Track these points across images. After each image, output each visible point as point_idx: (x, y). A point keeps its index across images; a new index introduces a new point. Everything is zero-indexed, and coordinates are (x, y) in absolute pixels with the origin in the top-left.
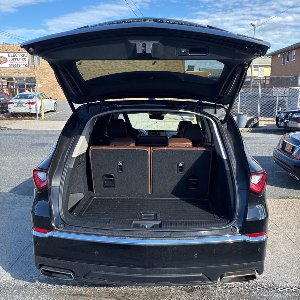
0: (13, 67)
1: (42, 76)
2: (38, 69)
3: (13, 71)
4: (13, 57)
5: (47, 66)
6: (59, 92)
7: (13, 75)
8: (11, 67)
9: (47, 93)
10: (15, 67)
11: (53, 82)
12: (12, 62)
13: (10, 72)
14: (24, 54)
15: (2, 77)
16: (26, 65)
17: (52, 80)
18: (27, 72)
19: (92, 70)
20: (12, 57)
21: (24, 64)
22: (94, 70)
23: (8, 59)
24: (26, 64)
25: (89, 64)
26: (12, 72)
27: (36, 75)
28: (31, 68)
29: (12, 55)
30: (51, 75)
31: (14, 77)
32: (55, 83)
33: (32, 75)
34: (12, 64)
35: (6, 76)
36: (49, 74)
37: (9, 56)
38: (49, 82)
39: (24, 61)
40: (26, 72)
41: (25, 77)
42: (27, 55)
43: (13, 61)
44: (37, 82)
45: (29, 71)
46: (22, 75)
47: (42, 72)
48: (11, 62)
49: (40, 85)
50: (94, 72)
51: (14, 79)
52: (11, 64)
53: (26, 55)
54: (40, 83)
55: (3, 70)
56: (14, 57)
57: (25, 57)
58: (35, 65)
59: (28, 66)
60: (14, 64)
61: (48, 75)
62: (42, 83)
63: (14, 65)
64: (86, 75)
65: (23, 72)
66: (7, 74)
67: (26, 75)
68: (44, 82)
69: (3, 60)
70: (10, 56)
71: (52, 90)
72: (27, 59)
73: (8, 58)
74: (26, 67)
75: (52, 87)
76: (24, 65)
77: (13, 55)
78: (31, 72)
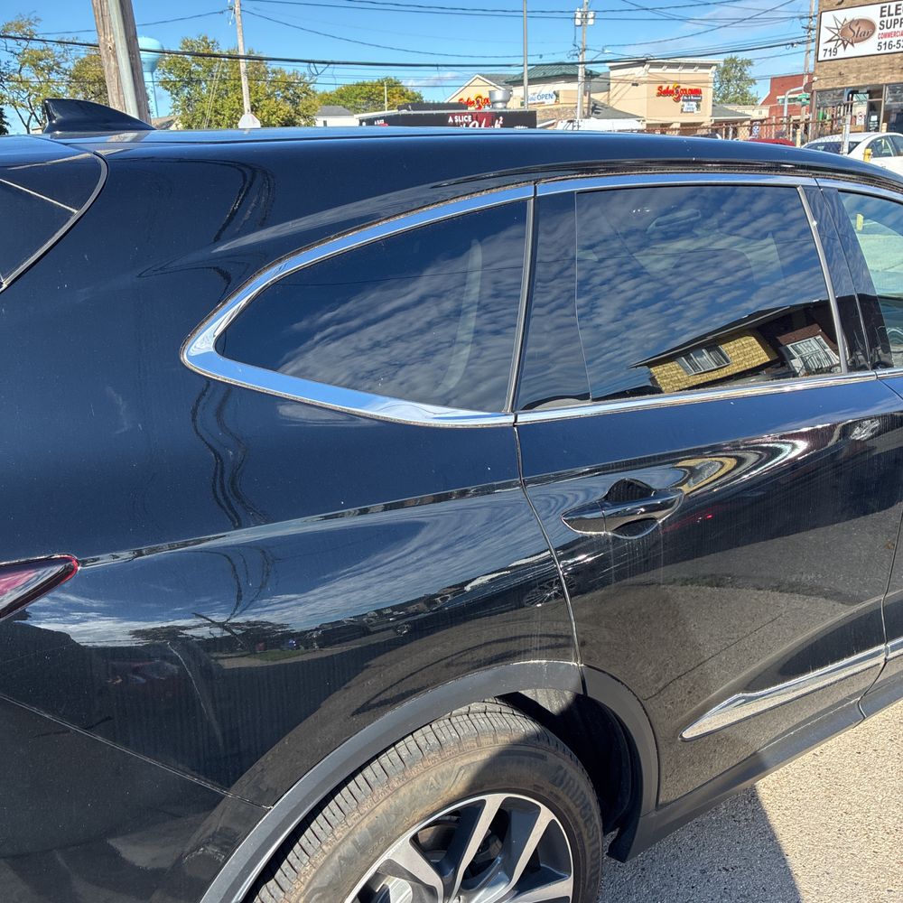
0: (888, 51)
3: (887, 66)
4: (894, 17)
7: (885, 79)
8: (883, 51)
10: (894, 50)
12: (889, 35)
13: (875, 67)
15: (848, 88)
20: (890, 18)
23: (878, 26)
26: (883, 67)
29: (893, 11)
31: (886, 85)
34: (888, 40)
35: (860, 84)
37: (881, 16)
43: (892, 30)
48: (886, 35)
51: (886, 92)
52: (883, 41)
55: (856, 65)
56: (896, 14)
60: (895, 40)
63: (894, 43)
66: (866, 78)
69: (861, 30)
70: (886, 13)
73: (877, 20)
77: (897, 9)
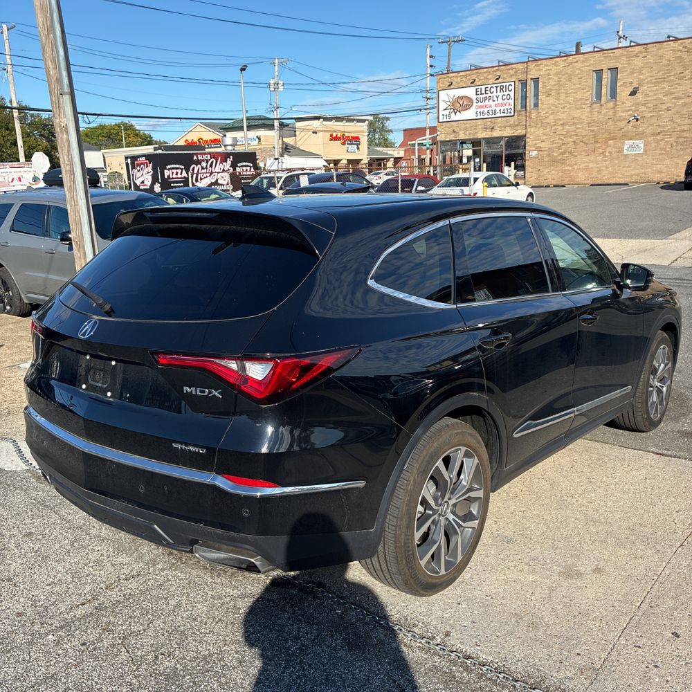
0: (482, 117)
1: (541, 131)
2: (533, 116)
3: (482, 126)
4: (484, 95)
5: (554, 108)
6: (575, 167)
7: (482, 135)
8: (479, 117)
9: (547, 170)
10: (486, 116)
11: (563, 144)
12: (482, 107)
13: (475, 127)
14: (508, 84)
15: (459, 140)
16: (509, 111)
17: (561, 139)
18: (510, 126)
19: (664, 106)
20: (482, 96)
21: (505, 108)
22: (669, 105)
23: (475, 101)
24: (509, 107)
25: (657, 90)
26: (480, 127)
27: (529, 130)
28: (518, 115)
29: (483, 92)
30: (560, 128)
31: (483, 139)
32: (569, 145)
33: (520, 132)
34: (482, 110)
35: (467, 138)
36: (556, 127)
37: (477, 94)
38: (555, 145)
39: (506, 101)
40: (507, 125)
41: (505, 137)
42: (512, 87)
43: (483, 103)
44: (529, 146)
45: (514, 122)
46: (500, 133)
47: (542, 123)
48: (480, 107)
49: (534, 153)
50: (668, 109)
51: (483, 143)
52: (479, 110)
53: (510, 88)
54: (534, 149)
55: (463, 126)
56: (486, 93)
57: (508, 92)
58: (528, 108)
59: (512, 111)
60: (486, 110)
61: (553, 128)
62: (539, 149)
63: (486, 112)
64: (645, 121)
65: (500, 127)
66: (470, 134)
67: (508, 132)
68: (542, 145)
69: (465, 103)
70: (479, 93)
71: (559, 164)
72: (512, 96)
73: (474, 97)
74: (509, 114)
75: (561, 156)
76: (506, 111)
77: (486, 90)
78: (518, 125)
